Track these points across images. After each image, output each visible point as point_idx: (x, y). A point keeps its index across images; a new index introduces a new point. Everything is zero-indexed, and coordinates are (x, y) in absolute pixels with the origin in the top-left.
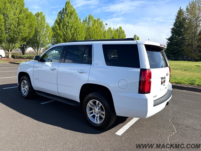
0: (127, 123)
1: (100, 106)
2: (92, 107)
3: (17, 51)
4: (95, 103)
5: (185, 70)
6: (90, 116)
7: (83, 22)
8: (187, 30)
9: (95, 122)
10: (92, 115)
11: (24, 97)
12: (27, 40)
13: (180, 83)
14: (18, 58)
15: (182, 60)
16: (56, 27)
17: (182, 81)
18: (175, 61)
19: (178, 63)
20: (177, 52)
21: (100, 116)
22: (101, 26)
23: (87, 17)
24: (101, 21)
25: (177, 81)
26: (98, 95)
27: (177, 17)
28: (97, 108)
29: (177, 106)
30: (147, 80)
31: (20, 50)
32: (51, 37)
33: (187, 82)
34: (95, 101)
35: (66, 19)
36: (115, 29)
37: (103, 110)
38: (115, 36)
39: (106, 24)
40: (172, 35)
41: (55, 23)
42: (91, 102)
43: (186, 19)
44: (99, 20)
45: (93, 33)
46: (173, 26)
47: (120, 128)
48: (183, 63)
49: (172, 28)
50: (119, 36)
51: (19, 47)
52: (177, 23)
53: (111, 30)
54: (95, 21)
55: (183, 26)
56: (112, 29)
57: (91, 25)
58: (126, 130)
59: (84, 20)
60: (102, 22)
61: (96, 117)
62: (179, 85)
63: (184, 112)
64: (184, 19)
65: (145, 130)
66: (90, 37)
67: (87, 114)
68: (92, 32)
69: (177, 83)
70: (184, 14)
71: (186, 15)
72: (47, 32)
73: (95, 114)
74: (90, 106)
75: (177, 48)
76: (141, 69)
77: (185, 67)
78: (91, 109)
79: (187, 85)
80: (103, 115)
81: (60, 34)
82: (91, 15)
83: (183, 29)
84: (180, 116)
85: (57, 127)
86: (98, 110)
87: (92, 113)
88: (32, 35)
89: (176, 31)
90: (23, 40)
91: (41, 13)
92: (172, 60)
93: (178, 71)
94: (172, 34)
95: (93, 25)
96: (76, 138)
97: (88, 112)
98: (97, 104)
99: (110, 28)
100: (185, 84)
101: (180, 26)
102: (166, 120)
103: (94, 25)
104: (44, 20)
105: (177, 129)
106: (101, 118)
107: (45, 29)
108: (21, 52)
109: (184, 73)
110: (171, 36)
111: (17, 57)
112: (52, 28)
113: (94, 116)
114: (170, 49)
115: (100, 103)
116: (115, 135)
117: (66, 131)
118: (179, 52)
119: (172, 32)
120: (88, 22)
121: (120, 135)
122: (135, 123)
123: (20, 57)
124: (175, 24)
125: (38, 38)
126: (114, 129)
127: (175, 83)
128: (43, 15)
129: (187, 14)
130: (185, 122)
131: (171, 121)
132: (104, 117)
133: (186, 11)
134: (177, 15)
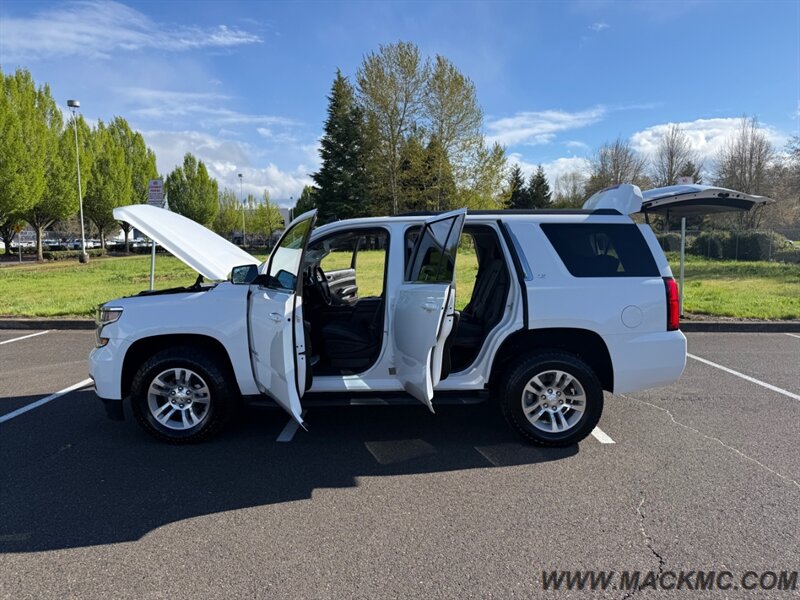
1: (567, 383)
6: (533, 418)
10: (540, 414)
19: (369, 260)
27: (333, 103)
34: (548, 374)
40: (326, 165)
43: (363, 112)
46: (325, 134)
49: (322, 138)
52: (337, 123)
55: (357, 136)
64: (357, 113)
70: (355, 97)
71: (359, 99)
76: (663, 278)
94: (323, 161)
97: (527, 409)
110: (322, 167)
119: (325, 156)
121: (614, 442)
124: (329, 129)
129: (364, 99)
133: (360, 88)
134: (332, 96)
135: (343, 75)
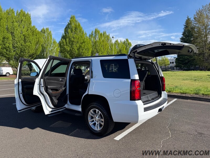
0: (126, 130)
1: (99, 114)
2: (93, 116)
3: (25, 67)
4: (95, 111)
5: (195, 80)
6: (91, 124)
7: (89, 36)
8: (197, 39)
9: (96, 129)
10: (93, 123)
11: (33, 111)
12: (34, 57)
13: (185, 93)
14: (26, 75)
15: (194, 70)
16: (63, 43)
17: (187, 91)
18: (187, 71)
19: (189, 74)
20: (189, 62)
21: (100, 123)
22: (108, 39)
23: (93, 32)
24: (107, 34)
25: (182, 91)
26: (98, 104)
27: (185, 26)
28: (98, 116)
29: (177, 114)
30: (137, 89)
31: (27, 67)
32: (58, 53)
33: (192, 92)
34: (95, 110)
35: (71, 34)
36: (122, 41)
37: (102, 118)
38: (122, 49)
39: (113, 37)
41: (61, 39)
42: (91, 111)
43: (195, 27)
44: (105, 33)
45: (100, 47)
46: (182, 36)
47: (119, 134)
48: (194, 73)
49: (181, 37)
50: (126, 48)
51: (26, 64)
52: (186, 32)
53: (118, 43)
54: (101, 35)
55: (192, 35)
56: (119, 41)
57: (97, 39)
58: (124, 136)
59: (90, 35)
60: (109, 36)
61: (96, 124)
62: (184, 95)
63: (183, 120)
64: (193, 28)
65: (142, 135)
66: (97, 50)
67: (89, 122)
68: (98, 46)
69: (182, 93)
70: (192, 23)
72: (54, 48)
73: (96, 122)
74: (91, 115)
75: (188, 58)
76: (131, 79)
77: (195, 77)
78: (92, 118)
79: (191, 94)
80: (102, 122)
81: (67, 50)
82: (97, 29)
83: (192, 37)
84: (178, 123)
85: (62, 135)
86: (98, 118)
87: (93, 121)
88: (39, 51)
89: (185, 40)
90: (30, 57)
91: (47, 29)
92: (183, 71)
93: (187, 82)
95: (99, 39)
96: (78, 143)
97: (90, 120)
98: (97, 112)
99: (117, 41)
100: (190, 94)
101: (189, 35)
102: (164, 127)
103: (101, 39)
104: (51, 36)
105: (172, 134)
106: (101, 125)
107: (52, 45)
108: (29, 69)
109: (194, 83)
111: (24, 74)
112: (59, 44)
113: (95, 124)
114: (181, 59)
115: (100, 112)
116: (114, 140)
117: (70, 138)
118: (190, 61)
120: (95, 36)
121: (118, 140)
122: (134, 130)
123: (27, 74)
124: (184, 34)
125: (45, 54)
126: (113, 135)
127: (180, 93)
128: (50, 31)
129: (195, 23)
130: (181, 128)
131: (168, 127)
132: (103, 124)
133: (194, 20)
134: (185, 24)
135: (189, 17)
